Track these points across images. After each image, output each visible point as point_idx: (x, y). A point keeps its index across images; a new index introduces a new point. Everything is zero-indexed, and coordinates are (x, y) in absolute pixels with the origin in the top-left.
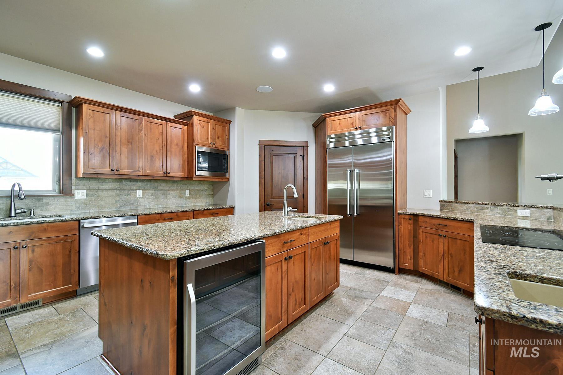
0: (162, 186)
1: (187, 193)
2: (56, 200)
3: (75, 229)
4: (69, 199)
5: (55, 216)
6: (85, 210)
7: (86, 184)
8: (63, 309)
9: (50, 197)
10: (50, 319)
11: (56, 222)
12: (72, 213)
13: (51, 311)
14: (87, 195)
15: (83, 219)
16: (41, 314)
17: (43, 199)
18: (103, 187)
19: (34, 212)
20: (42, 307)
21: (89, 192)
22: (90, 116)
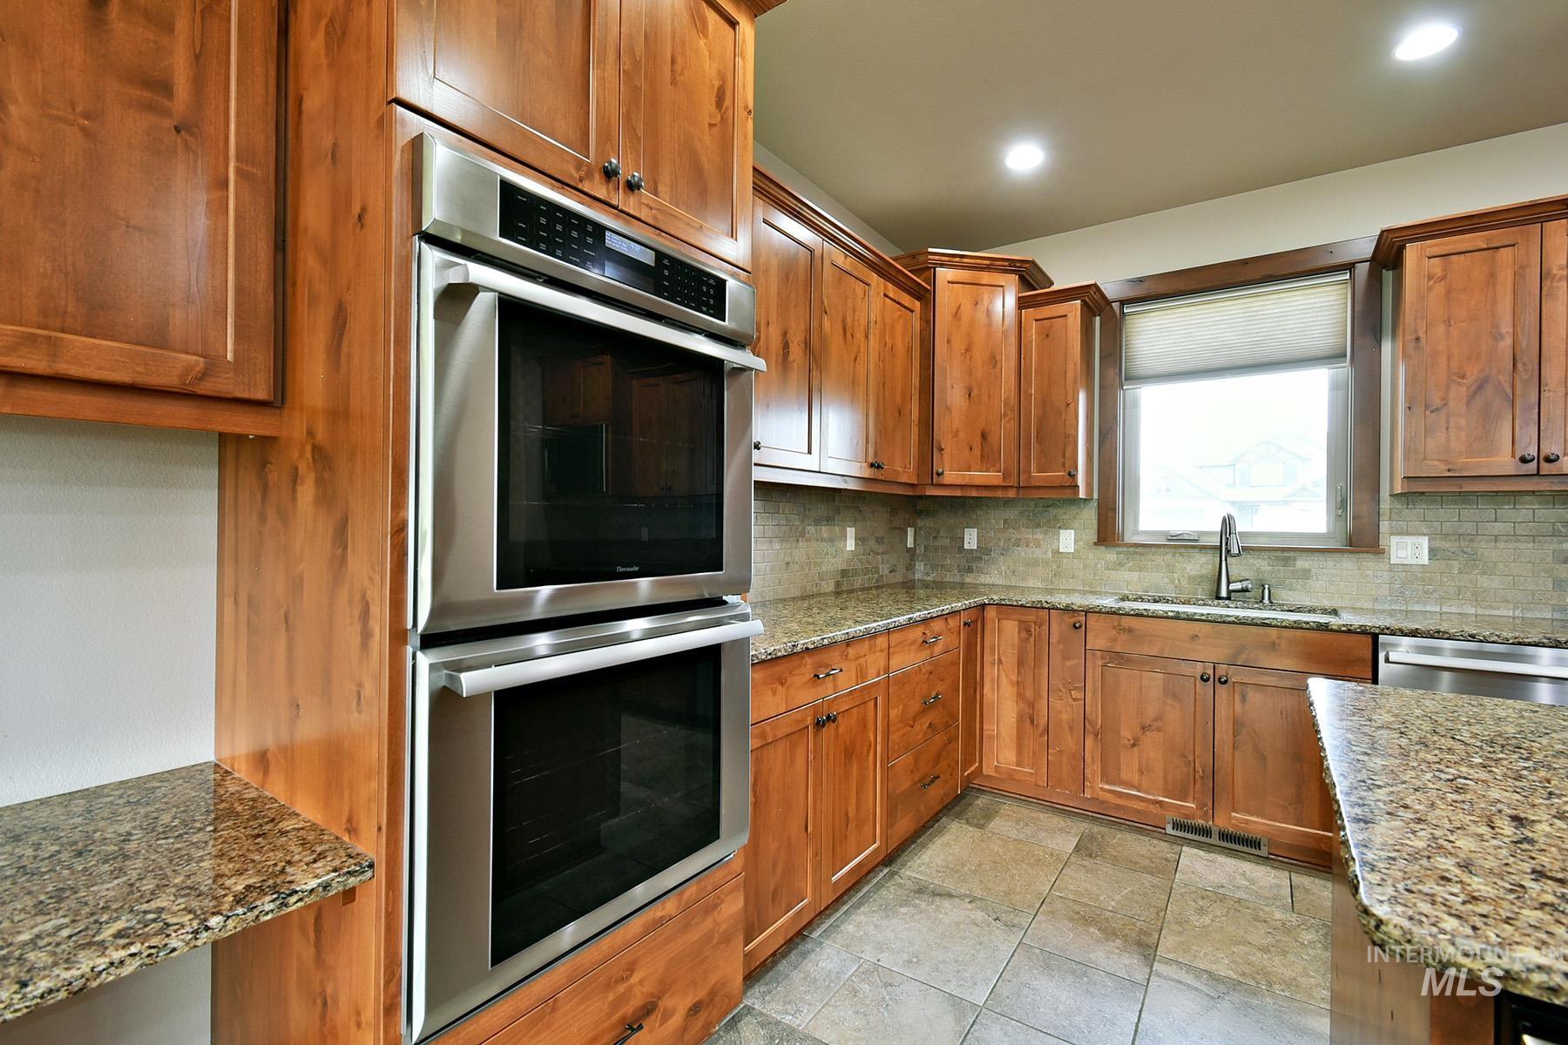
2: (1330, 564)
3: (1361, 660)
4: (1370, 564)
5: (1325, 611)
6: (1425, 604)
7: (1430, 515)
8: (1312, 900)
9: (1316, 554)
10: (1266, 909)
11: (1301, 628)
12: (1378, 607)
13: (1278, 886)
14: (1433, 553)
15: (1386, 631)
16: (1253, 882)
17: (1295, 559)
18: (1499, 527)
19: (1272, 591)
20: (1265, 860)
21: (1438, 544)
22: (1430, 277)
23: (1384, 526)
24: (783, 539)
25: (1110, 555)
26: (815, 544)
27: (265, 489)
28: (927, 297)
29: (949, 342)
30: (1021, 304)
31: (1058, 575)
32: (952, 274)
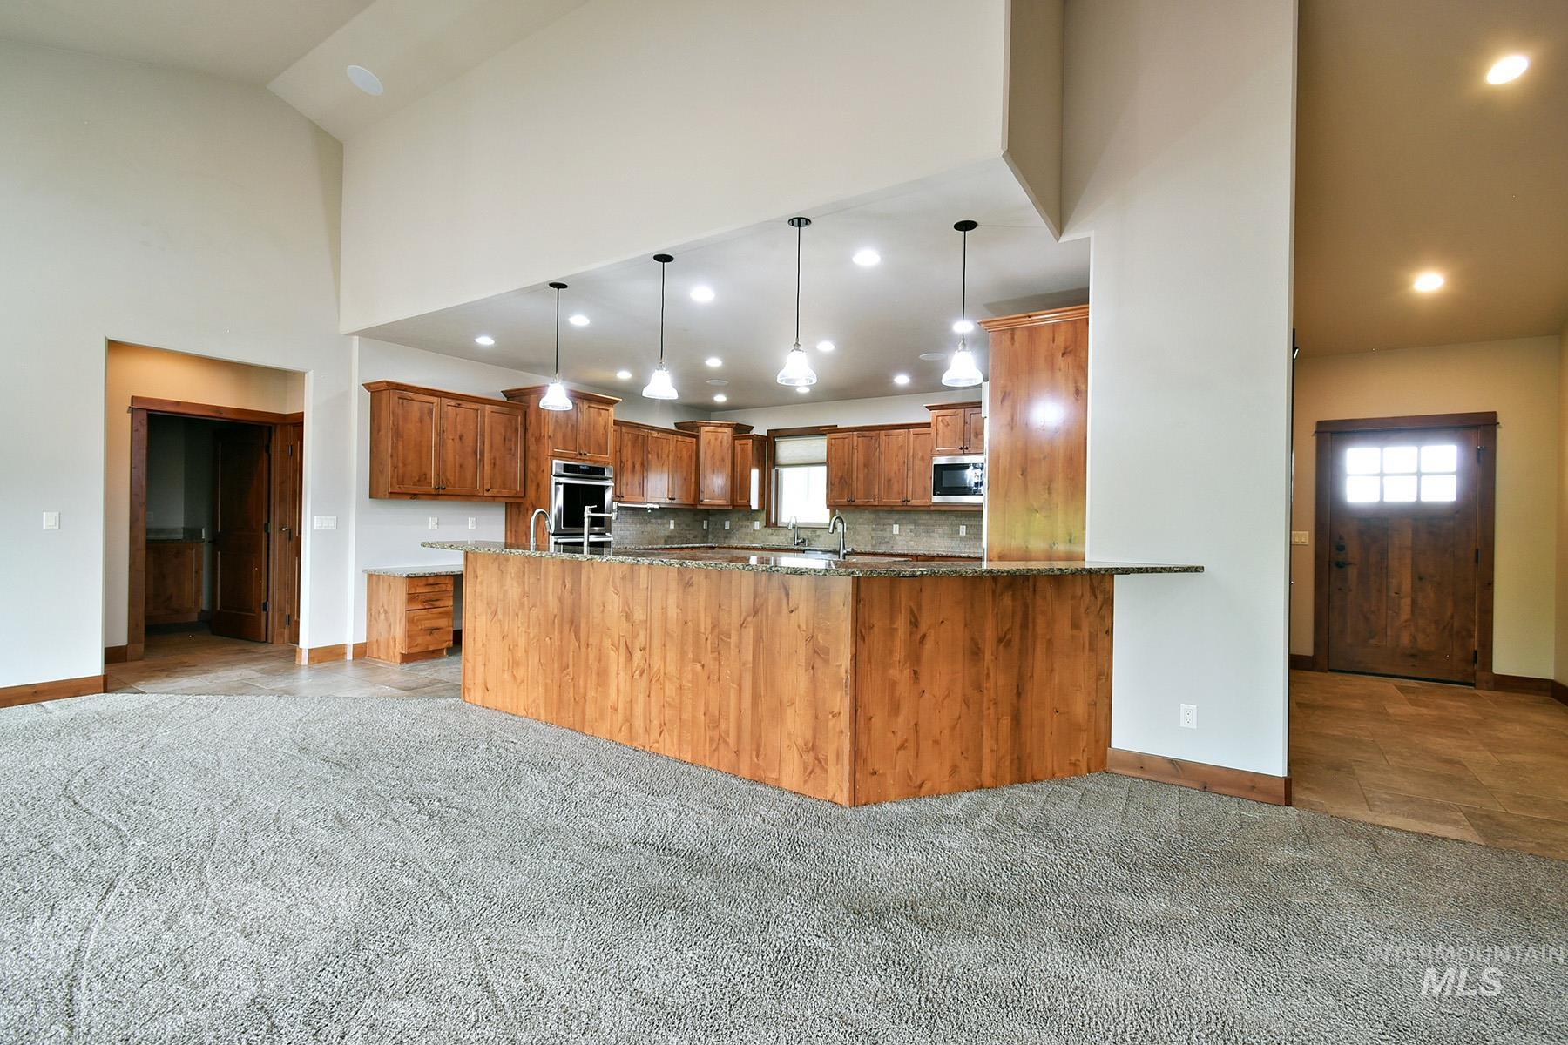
0: (925, 518)
1: (963, 530)
7: (847, 516)
18: (861, 520)
22: (831, 445)
24: (640, 523)
25: (770, 531)
26: (655, 526)
27: (520, 512)
28: (697, 437)
29: (706, 453)
30: (734, 439)
31: (754, 538)
32: (707, 429)
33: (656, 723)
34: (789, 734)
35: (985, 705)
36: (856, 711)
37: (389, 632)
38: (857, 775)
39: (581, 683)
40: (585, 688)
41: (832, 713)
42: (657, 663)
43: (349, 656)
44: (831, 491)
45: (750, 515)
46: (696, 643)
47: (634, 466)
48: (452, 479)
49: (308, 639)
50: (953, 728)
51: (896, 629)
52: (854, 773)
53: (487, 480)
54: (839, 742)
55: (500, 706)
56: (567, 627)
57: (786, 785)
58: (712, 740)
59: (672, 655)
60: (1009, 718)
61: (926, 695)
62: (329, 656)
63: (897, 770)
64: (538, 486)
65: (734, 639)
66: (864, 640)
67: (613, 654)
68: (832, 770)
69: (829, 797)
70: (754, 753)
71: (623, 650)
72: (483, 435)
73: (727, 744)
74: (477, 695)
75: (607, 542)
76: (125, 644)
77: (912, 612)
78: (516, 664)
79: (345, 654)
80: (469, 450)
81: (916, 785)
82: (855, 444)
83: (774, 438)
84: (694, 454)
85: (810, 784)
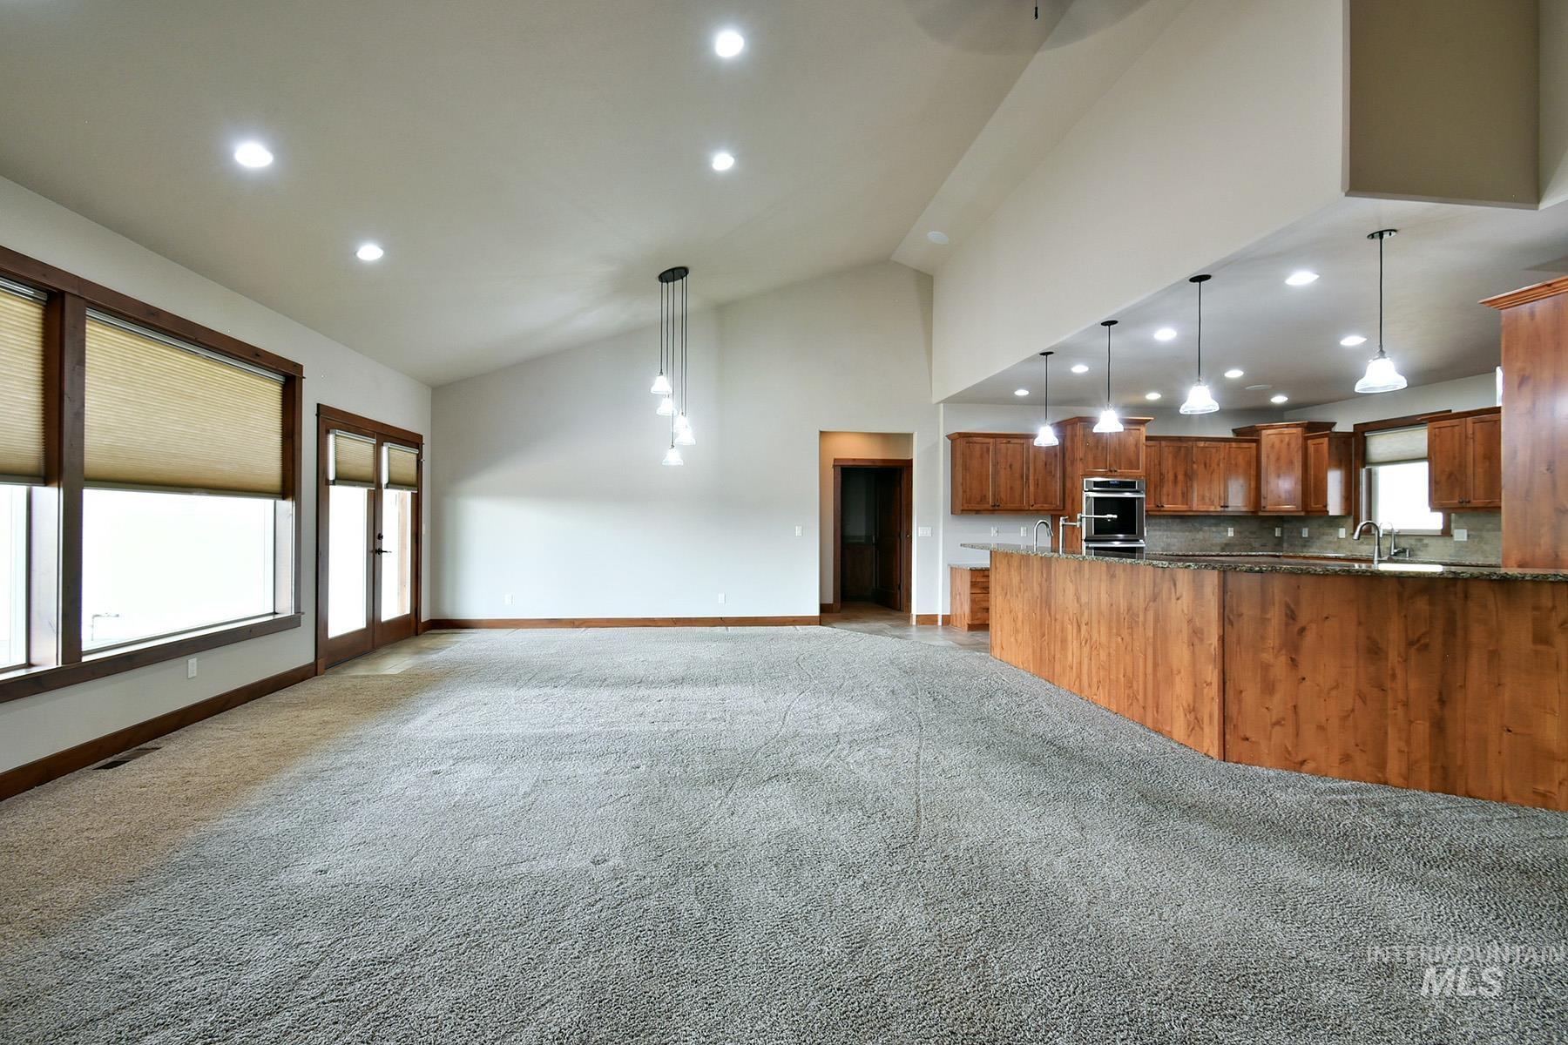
2: (1435, 541)
4: (1448, 541)
6: (1466, 557)
7: (1468, 521)
9: (1430, 537)
14: (1468, 536)
18: (1490, 526)
22: (1435, 435)
23: (1453, 525)
24: (1190, 531)
26: (1207, 533)
28: (1258, 441)
29: (1268, 457)
30: (1306, 439)
31: (1339, 547)
32: (1269, 432)
33: (1095, 680)
34: (1177, 697)
35: (1390, 705)
36: (1224, 683)
37: (961, 608)
38: (1227, 737)
39: (1052, 648)
40: (1055, 651)
41: (1206, 682)
42: (1095, 636)
43: (940, 623)
44: (1436, 491)
45: (1335, 522)
46: (1118, 621)
47: (1176, 477)
48: (1005, 499)
49: (916, 609)
50: (1345, 718)
51: (1269, 620)
52: (1223, 735)
53: (1032, 497)
54: (1211, 708)
55: (1009, 661)
56: (1044, 605)
57: (1175, 737)
58: (1128, 696)
59: (1104, 629)
60: (1427, 724)
61: (1308, 683)
62: (928, 620)
63: (1272, 743)
64: (1073, 500)
65: (1141, 618)
66: (1232, 625)
67: (1070, 627)
68: (1207, 729)
69: (1205, 752)
70: (1155, 709)
71: (1075, 624)
72: (1028, 463)
73: (1138, 700)
74: (997, 652)
75: (1139, 548)
76: (832, 602)
77: (1287, 605)
78: (1017, 631)
79: (937, 621)
80: (1017, 475)
81: (1296, 761)
82: (1470, 431)
83: (1363, 433)
84: (1254, 460)
85: (1192, 738)
